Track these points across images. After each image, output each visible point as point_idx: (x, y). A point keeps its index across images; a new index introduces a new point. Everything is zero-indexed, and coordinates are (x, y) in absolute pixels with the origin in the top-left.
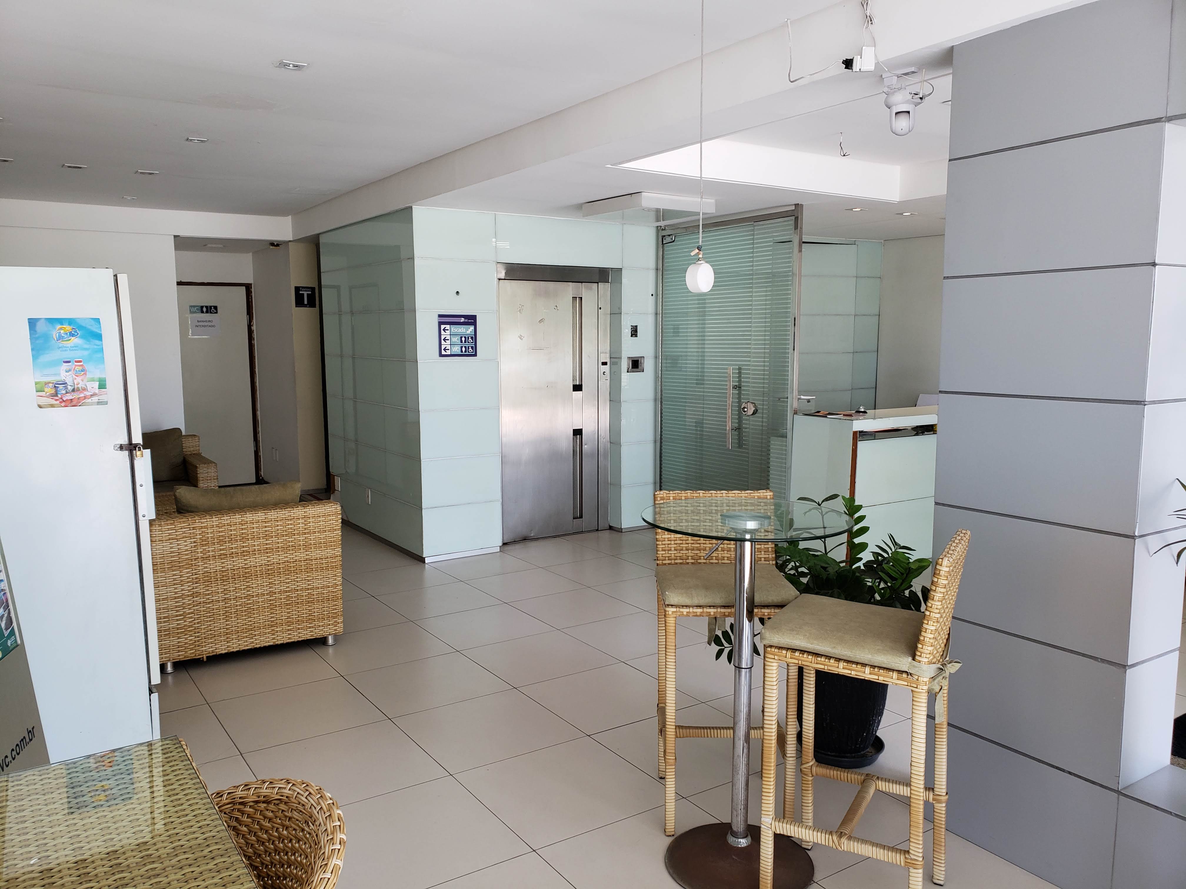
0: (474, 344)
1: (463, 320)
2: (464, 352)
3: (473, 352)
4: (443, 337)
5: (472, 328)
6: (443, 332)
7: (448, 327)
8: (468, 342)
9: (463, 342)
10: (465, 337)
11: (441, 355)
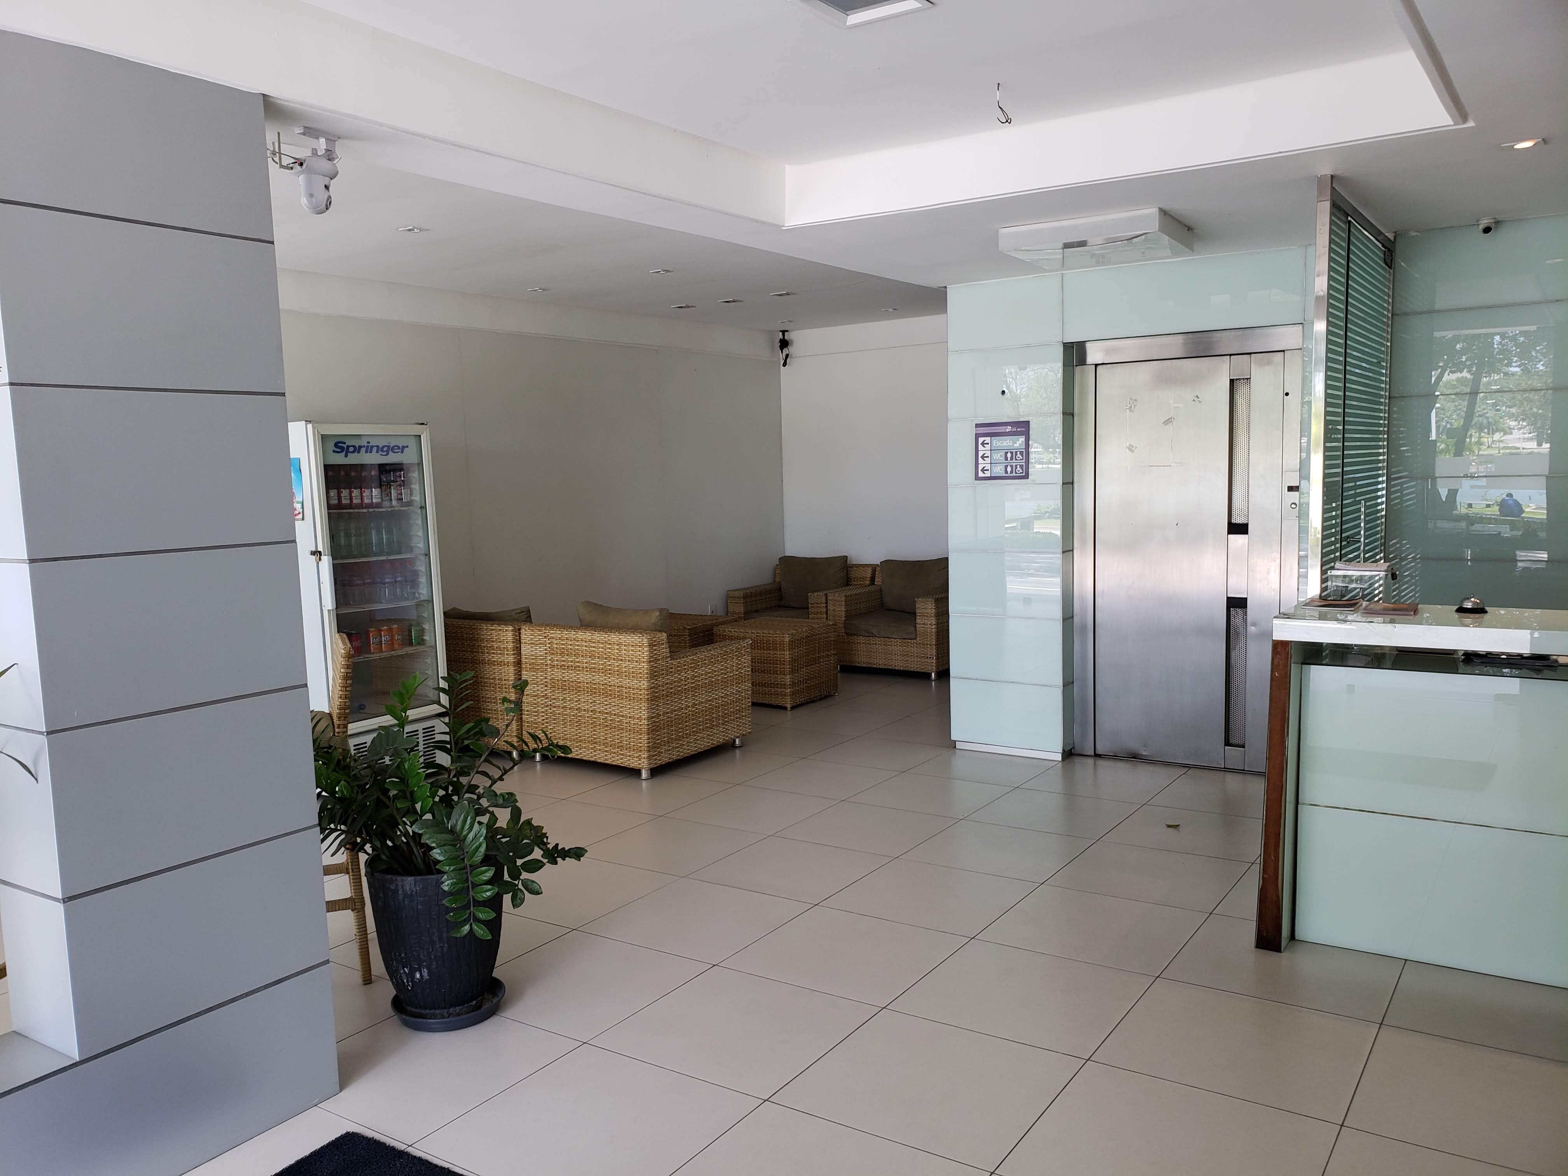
0: (1024, 461)
1: (1009, 428)
2: (1009, 473)
3: (1023, 473)
4: (980, 454)
5: (1022, 439)
6: (980, 447)
7: (988, 440)
8: (1016, 459)
9: (1009, 459)
10: (1012, 453)
11: (977, 478)
